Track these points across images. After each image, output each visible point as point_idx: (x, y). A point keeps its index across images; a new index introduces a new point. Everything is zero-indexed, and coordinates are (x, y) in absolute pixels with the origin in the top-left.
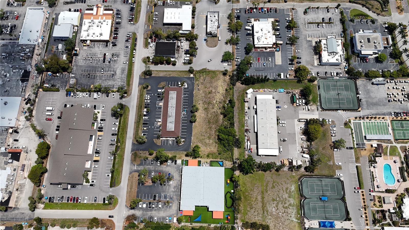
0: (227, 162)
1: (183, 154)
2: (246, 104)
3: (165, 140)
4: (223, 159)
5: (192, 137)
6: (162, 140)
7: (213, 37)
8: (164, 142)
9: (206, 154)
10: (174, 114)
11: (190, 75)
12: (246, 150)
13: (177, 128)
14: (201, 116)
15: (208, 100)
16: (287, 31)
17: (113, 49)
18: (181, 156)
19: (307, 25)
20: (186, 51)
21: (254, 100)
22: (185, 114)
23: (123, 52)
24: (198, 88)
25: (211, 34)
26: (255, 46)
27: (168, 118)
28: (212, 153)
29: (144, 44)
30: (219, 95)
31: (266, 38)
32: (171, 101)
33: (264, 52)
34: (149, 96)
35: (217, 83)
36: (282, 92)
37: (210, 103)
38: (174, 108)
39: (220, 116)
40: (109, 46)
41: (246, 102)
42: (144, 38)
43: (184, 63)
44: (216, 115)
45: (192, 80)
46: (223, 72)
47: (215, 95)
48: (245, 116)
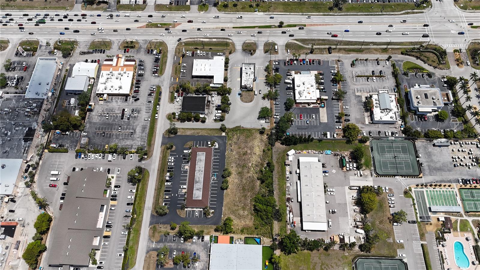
0: (265, 238)
1: (212, 228)
2: (288, 168)
3: (190, 211)
4: (261, 234)
5: (223, 208)
6: (187, 211)
7: (248, 91)
8: (189, 213)
9: (240, 228)
10: (202, 180)
11: (221, 134)
12: (288, 224)
13: (205, 196)
14: (234, 182)
15: (243, 163)
16: (333, 86)
17: (133, 104)
18: (210, 230)
19: (355, 79)
20: (217, 107)
21: (297, 163)
22: (214, 180)
23: (145, 108)
24: (231, 148)
25: (247, 88)
26: (297, 101)
27: (195, 184)
28: (247, 227)
29: (169, 98)
30: (256, 157)
31: (309, 92)
32: (199, 163)
33: (306, 108)
34: (173, 158)
35: (253, 143)
36: (329, 154)
37: (245, 167)
38: (202, 172)
39: (257, 182)
40: (129, 100)
41: (287, 166)
42: (170, 92)
43: (215, 120)
44: (252, 180)
45: (224, 139)
46: (259, 130)
47: (251, 156)
48: (286, 182)
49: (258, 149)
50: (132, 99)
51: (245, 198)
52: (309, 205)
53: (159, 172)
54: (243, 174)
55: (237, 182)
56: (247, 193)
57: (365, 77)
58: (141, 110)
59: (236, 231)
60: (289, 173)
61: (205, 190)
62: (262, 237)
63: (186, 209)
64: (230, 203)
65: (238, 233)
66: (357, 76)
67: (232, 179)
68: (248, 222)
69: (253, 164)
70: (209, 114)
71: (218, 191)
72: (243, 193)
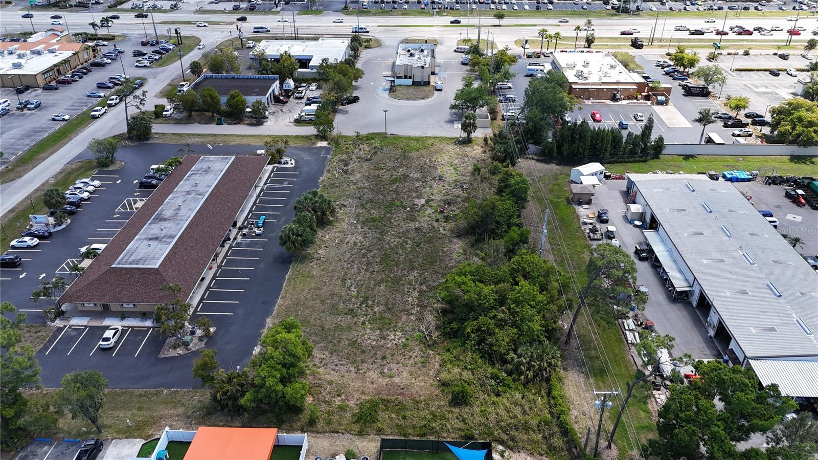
7: (415, 85)
11: (314, 144)
13: (183, 264)
14: (346, 241)
15: (389, 198)
16: (673, 79)
17: (37, 98)
18: (155, 414)
19: (735, 74)
20: (310, 100)
21: (620, 199)
22: (254, 234)
23: (70, 103)
24: (345, 168)
25: (410, 77)
26: (573, 86)
27: (150, 224)
28: (401, 398)
29: (161, 93)
30: (443, 186)
31: (608, 75)
32: (197, 177)
33: (608, 105)
34: (97, 183)
35: (430, 159)
36: (743, 180)
37: (397, 206)
38: (201, 197)
39: (451, 242)
40: (30, 93)
41: (580, 204)
42: (169, 85)
43: (299, 122)
44: (429, 238)
45: (323, 153)
46: (453, 139)
47: (424, 184)
48: (590, 242)
49: (454, 171)
50: (40, 91)
51: (390, 287)
52: (747, 291)
53: (11, 215)
54: (388, 222)
55: (358, 241)
56: (405, 272)
57: (761, 70)
58: (52, 106)
59: (329, 415)
60: (594, 219)
61: (192, 247)
62: (501, 448)
63: (58, 323)
64: (310, 304)
65: (340, 424)
66: (736, 70)
67: (338, 234)
68: (405, 374)
69: (433, 200)
70: (281, 113)
71: (262, 266)
72: (383, 271)
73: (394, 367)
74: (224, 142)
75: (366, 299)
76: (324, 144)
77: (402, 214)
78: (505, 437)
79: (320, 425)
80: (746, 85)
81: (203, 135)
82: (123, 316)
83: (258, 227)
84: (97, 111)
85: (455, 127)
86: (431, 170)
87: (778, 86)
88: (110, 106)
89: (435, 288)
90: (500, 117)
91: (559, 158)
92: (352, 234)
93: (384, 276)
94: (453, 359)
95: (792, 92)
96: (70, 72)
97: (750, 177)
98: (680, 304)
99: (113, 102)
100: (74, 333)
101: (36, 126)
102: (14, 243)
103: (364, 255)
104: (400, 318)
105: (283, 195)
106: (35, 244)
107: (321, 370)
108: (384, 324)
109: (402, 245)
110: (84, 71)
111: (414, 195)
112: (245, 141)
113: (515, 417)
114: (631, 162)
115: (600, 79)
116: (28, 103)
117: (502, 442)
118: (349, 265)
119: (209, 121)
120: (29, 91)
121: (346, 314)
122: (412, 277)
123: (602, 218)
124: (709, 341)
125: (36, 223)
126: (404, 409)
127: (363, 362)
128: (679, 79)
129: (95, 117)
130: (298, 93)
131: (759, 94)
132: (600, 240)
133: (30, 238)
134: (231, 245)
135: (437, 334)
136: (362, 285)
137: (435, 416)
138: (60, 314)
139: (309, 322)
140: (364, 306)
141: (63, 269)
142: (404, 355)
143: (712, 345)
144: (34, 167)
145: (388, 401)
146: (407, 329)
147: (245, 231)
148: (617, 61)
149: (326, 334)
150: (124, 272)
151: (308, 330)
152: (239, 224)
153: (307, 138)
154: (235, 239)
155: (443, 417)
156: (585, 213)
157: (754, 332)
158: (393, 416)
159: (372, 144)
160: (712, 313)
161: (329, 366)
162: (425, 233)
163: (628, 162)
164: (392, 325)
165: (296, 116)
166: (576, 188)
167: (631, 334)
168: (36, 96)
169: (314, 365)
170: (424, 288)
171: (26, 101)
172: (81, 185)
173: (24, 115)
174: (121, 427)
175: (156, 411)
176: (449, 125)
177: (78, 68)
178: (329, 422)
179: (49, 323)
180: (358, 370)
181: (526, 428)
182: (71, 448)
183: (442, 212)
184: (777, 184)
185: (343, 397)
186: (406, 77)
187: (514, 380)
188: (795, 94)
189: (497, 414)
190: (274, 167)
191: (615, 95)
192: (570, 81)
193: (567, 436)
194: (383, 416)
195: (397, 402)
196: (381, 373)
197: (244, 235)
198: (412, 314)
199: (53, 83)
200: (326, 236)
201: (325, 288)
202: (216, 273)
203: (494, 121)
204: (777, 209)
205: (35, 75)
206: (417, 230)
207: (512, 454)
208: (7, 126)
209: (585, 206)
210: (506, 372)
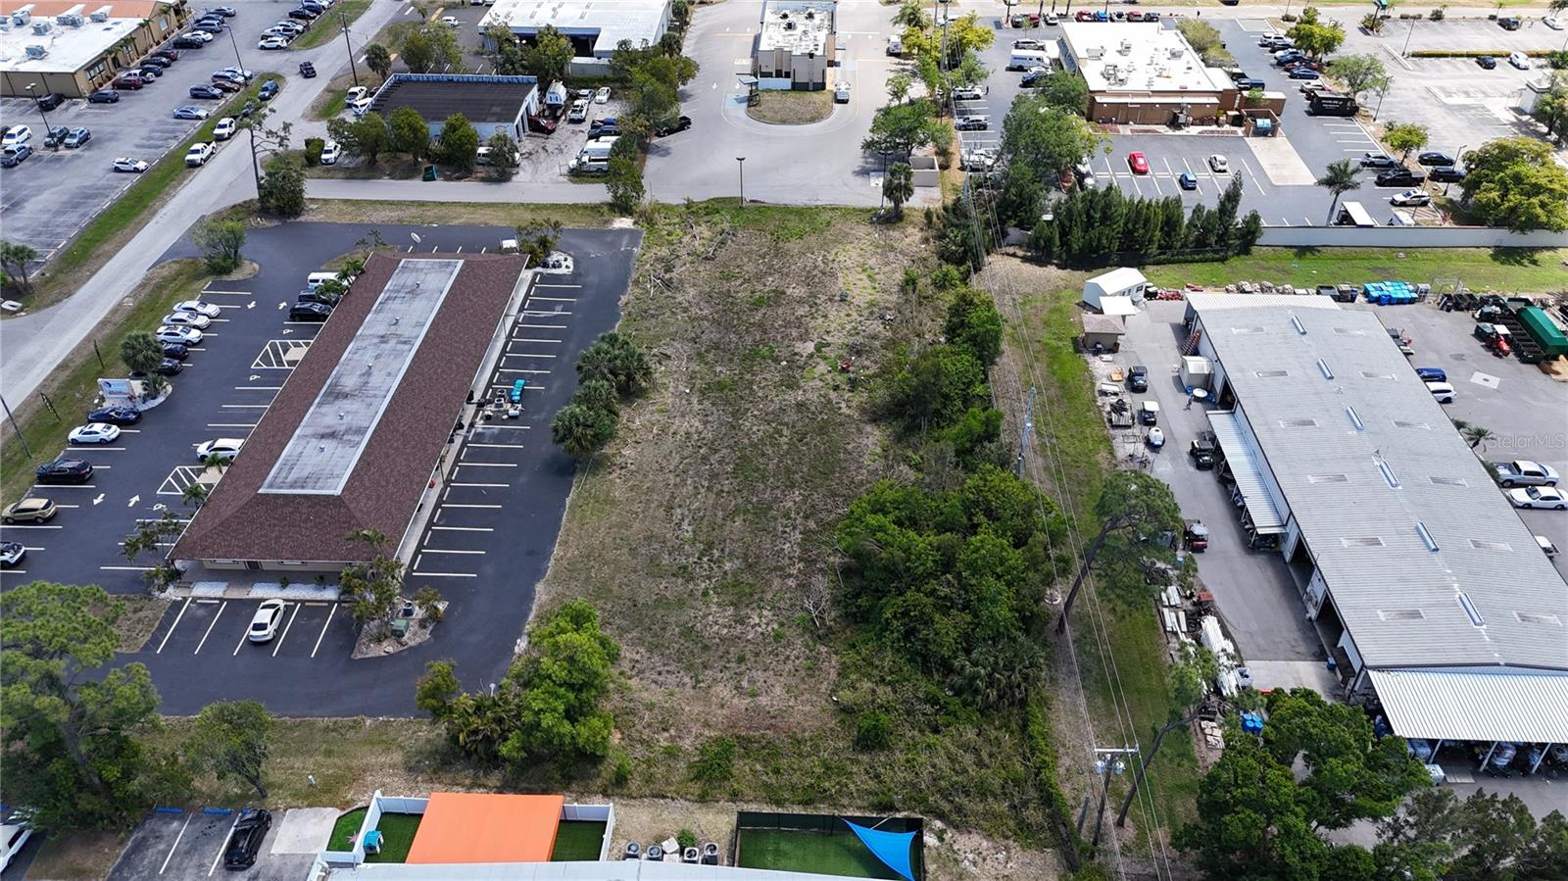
3: (210, 608)
7: (797, 87)
8: (193, 626)
11: (607, 223)
13: (384, 484)
14: (672, 431)
15: (749, 340)
16: (1291, 77)
17: (81, 120)
18: (355, 763)
19: (1409, 63)
20: (599, 127)
21: (1170, 340)
22: (505, 417)
23: (144, 132)
24: (667, 276)
25: (788, 75)
26: (1098, 99)
27: (320, 404)
28: (770, 733)
29: (313, 108)
30: (848, 315)
31: (1165, 74)
32: (396, 305)
33: (1163, 137)
34: (212, 309)
35: (824, 256)
36: (1401, 302)
37: (764, 358)
38: (407, 347)
39: (860, 431)
40: (67, 109)
41: (1097, 352)
42: (328, 90)
43: (578, 174)
44: (821, 424)
45: (624, 243)
46: (869, 211)
47: (814, 310)
48: (1112, 432)
49: (867, 283)
50: (84, 104)
51: (751, 522)
52: (1380, 538)
53: (63, 376)
54: (747, 392)
55: (693, 430)
56: (778, 492)
57: (1462, 56)
58: (111, 140)
59: (649, 767)
60: (1122, 384)
61: (396, 449)
62: (938, 824)
63: (172, 593)
64: (610, 555)
65: (668, 783)
66: (1413, 56)
67: (657, 416)
68: (778, 690)
69: (828, 345)
70: (543, 155)
71: (523, 480)
72: (739, 491)
73: (759, 675)
74: (441, 218)
75: (710, 546)
76: (624, 223)
77: (772, 374)
78: (946, 806)
79: (634, 784)
80: (1428, 90)
81: (400, 203)
82: (284, 580)
83: (513, 402)
84: (197, 152)
85: (873, 185)
86: (826, 279)
87: (1489, 91)
88: (220, 139)
89: (831, 525)
90: (956, 164)
91: (1064, 256)
92: (683, 416)
93: (740, 501)
94: (861, 663)
95: (1514, 105)
96: (137, 61)
97: (1415, 295)
98: (1263, 557)
99: (225, 131)
100: (201, 612)
101: (86, 184)
102: (75, 434)
103: (705, 458)
104: (768, 583)
105: (554, 334)
106: (114, 436)
107: (634, 683)
108: (741, 595)
109: (772, 438)
110: (164, 60)
111: (794, 334)
112: (478, 218)
113: (965, 771)
114: (1197, 262)
115: (1150, 83)
116: (65, 134)
117: (941, 816)
118: (678, 479)
119: (408, 173)
120: (63, 106)
121: (674, 575)
122: (791, 504)
123: (1134, 383)
124: (1306, 627)
125: (110, 393)
126: (776, 754)
127: (705, 667)
128: (1302, 77)
129: (193, 165)
130: (574, 111)
131: (1450, 109)
132: (1129, 427)
133: (104, 425)
134: (466, 437)
135: (833, 614)
136: (702, 518)
137: (828, 768)
138: (174, 577)
139: (611, 591)
140: (705, 559)
141: (170, 488)
142: (777, 655)
143: (1311, 635)
144: (93, 273)
145: (750, 741)
146: (782, 605)
147: (489, 410)
148: (1184, 40)
149: (641, 614)
150: (280, 501)
151: (609, 607)
152: (477, 397)
153: (595, 209)
154: (472, 425)
155: (842, 771)
156: (1105, 370)
157: (1383, 619)
158: (758, 767)
159: (716, 224)
160: (1314, 579)
161: (647, 674)
162: (813, 413)
163: (1192, 262)
164: (756, 597)
165: (573, 163)
166: (1091, 323)
167: (1173, 614)
168: (79, 115)
169: (622, 673)
170: (812, 524)
171: (61, 131)
172: (184, 315)
173: (59, 159)
174: (299, 786)
175: (355, 757)
176: (860, 180)
177: (150, 51)
178: (649, 779)
179: (157, 593)
180: (698, 682)
181: (984, 792)
182: (219, 825)
183: (844, 370)
184: (1462, 310)
185: (672, 732)
186: (779, 74)
187: (965, 704)
188: (1519, 111)
189: (934, 766)
190: (536, 274)
191: (1176, 117)
192: (1091, 89)
193: (1050, 806)
194: (740, 766)
195: (764, 742)
196: (736, 688)
197: (488, 418)
198: (790, 576)
199: (107, 89)
200: (636, 419)
201: (636, 525)
202: (441, 496)
203: (946, 172)
204: (1456, 362)
205: (73, 74)
206: (801, 406)
207: (957, 835)
208: (31, 184)
209: (1107, 357)
210: (952, 688)
